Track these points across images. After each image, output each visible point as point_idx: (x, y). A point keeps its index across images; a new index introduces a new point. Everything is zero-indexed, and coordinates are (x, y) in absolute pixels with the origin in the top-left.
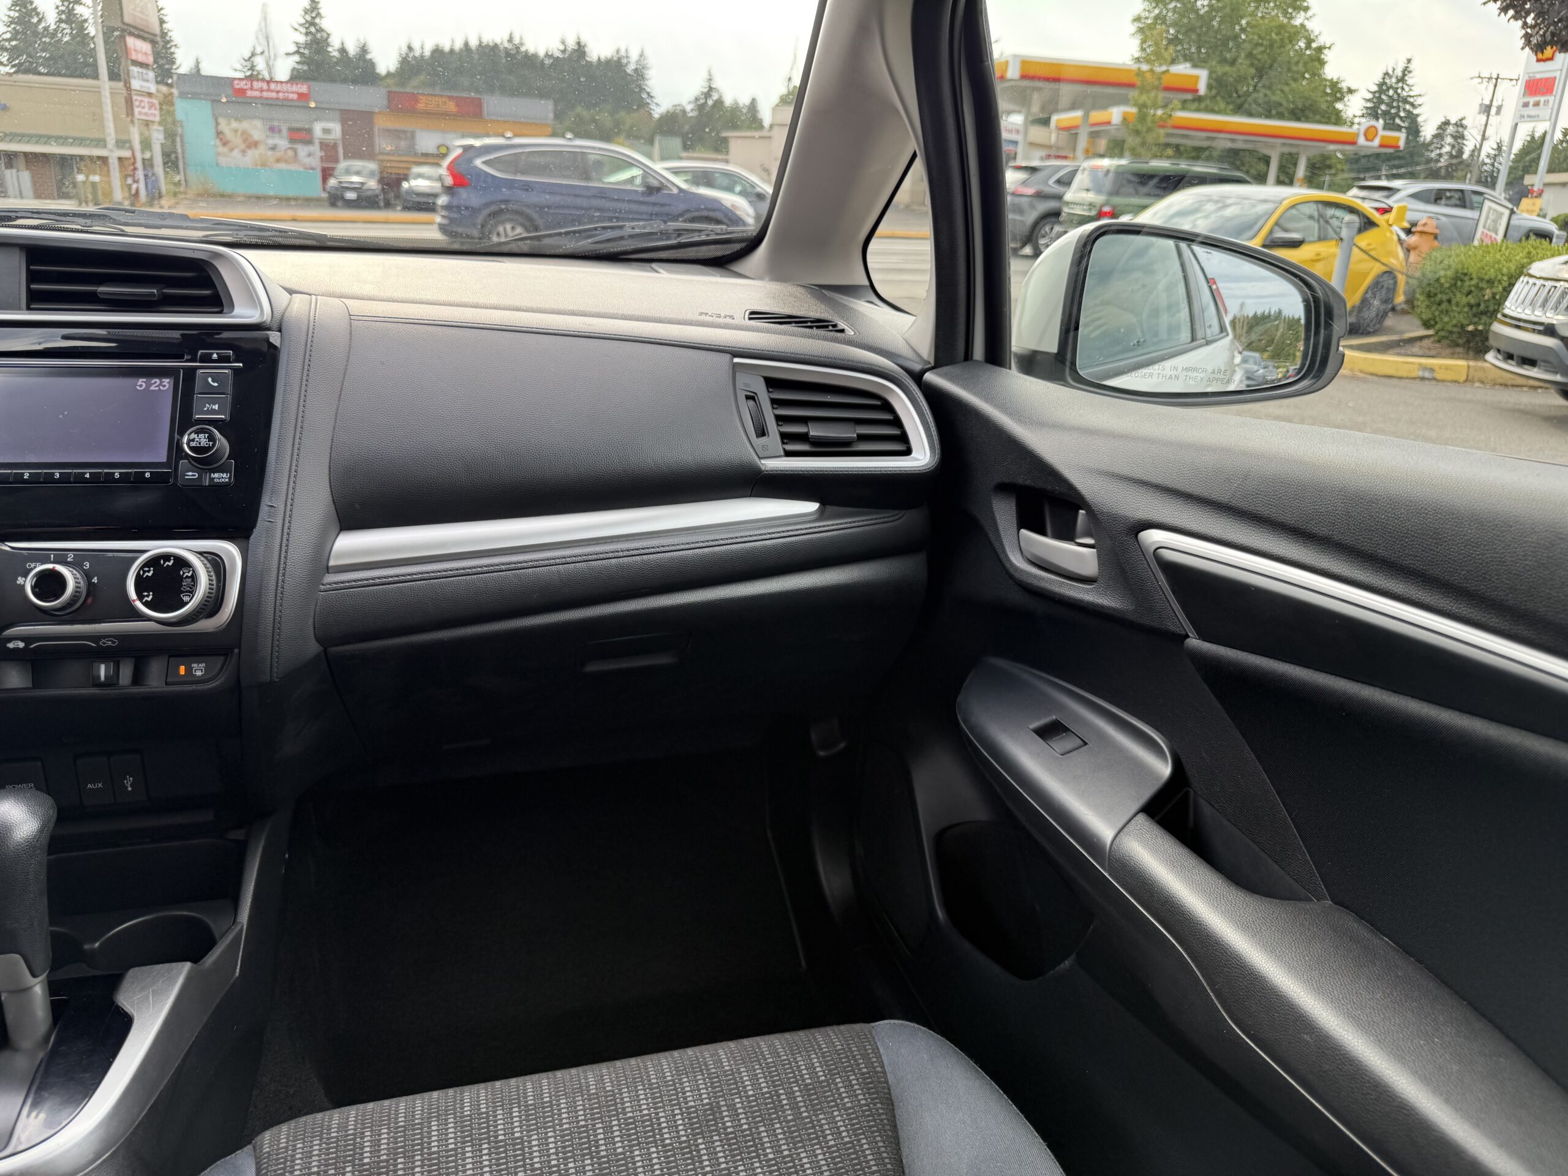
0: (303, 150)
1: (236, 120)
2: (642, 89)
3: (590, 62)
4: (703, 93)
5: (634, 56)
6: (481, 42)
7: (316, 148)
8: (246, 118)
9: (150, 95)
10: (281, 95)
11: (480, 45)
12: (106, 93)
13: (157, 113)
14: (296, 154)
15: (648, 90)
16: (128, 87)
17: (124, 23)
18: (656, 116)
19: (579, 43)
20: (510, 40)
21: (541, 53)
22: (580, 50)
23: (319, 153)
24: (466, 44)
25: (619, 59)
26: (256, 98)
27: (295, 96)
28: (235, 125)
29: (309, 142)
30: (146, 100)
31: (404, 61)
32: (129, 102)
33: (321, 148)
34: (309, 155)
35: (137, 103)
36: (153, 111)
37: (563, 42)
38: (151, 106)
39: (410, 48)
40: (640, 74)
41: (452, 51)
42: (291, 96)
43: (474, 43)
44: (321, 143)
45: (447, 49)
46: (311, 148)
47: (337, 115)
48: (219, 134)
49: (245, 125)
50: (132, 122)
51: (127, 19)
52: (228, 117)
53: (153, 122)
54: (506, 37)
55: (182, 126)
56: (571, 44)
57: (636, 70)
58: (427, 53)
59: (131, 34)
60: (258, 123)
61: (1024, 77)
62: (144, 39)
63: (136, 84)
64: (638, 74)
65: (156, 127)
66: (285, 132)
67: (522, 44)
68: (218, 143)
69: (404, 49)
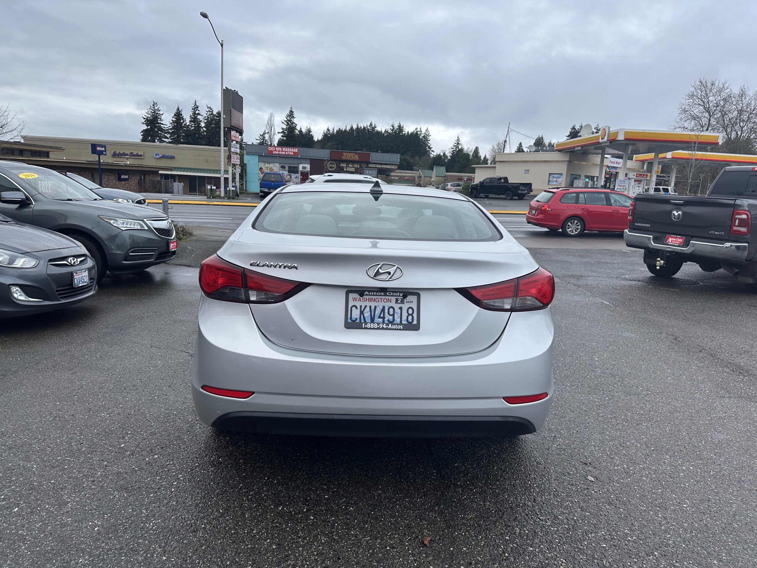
0: (293, 176)
1: (268, 163)
2: (426, 145)
3: (405, 134)
4: (454, 146)
5: (424, 131)
6: (358, 127)
7: (299, 175)
8: (272, 163)
9: (237, 153)
10: (287, 153)
11: (357, 128)
12: (222, 154)
13: (239, 161)
14: (291, 177)
15: (429, 145)
16: (230, 151)
17: (231, 125)
18: (432, 156)
19: (400, 126)
20: (371, 125)
21: (383, 132)
22: (400, 128)
23: (300, 177)
24: (352, 128)
25: (417, 132)
26: (277, 154)
27: (292, 153)
28: (267, 165)
29: (297, 172)
30: (236, 156)
31: (325, 136)
32: (229, 158)
33: (301, 176)
34: (296, 178)
35: (232, 157)
36: (238, 160)
37: (393, 126)
38: (237, 158)
39: (328, 130)
40: (426, 138)
41: (345, 131)
42: (291, 153)
43: (355, 127)
44: (301, 172)
45: (344, 130)
46: (297, 175)
47: (309, 161)
48: (261, 169)
49: (271, 165)
50: (230, 165)
51: (232, 125)
52: (265, 162)
53: (237, 164)
54: (369, 124)
55: (246, 166)
56: (396, 127)
57: (424, 137)
58: (335, 132)
59: (233, 130)
60: (278, 165)
61: (626, 139)
62: (237, 132)
63: (233, 150)
64: (425, 138)
65: (238, 166)
66: (287, 168)
67: (375, 127)
68: (260, 172)
69: (326, 130)
